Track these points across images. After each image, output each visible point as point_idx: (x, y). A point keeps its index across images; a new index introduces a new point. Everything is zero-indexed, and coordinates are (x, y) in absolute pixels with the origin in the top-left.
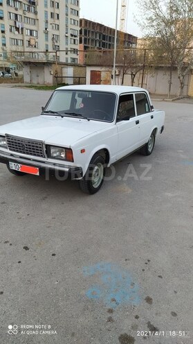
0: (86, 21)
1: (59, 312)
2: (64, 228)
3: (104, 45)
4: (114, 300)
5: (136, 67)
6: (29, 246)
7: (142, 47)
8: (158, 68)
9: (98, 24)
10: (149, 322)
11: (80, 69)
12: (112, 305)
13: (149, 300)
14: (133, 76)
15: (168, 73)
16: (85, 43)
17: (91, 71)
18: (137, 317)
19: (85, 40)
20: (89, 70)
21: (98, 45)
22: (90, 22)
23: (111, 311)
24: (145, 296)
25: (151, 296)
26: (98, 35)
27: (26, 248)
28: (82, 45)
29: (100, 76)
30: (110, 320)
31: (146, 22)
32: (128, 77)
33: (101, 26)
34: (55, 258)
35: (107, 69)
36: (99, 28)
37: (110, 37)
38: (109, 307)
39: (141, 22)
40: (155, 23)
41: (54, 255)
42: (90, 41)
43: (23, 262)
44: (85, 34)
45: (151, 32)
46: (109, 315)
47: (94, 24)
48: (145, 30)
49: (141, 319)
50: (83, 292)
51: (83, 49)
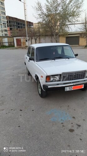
0: (9, 17)
1: (44, 128)
2: (32, 101)
3: (19, 27)
4: (62, 120)
5: (36, 36)
6: (22, 109)
7: (38, 27)
8: (46, 36)
9: (15, 18)
10: (77, 124)
11: (10, 38)
12: (62, 122)
13: (74, 118)
14: (36, 40)
15: (50, 37)
16: (10, 27)
17: (16, 39)
18: (72, 123)
19: (10, 25)
20: (15, 39)
21: (16, 27)
22: (11, 17)
23: (62, 123)
24: (72, 117)
25: (74, 116)
26: (15, 23)
27: (21, 110)
28: (9, 28)
29: (20, 41)
30: (63, 126)
31: (38, 16)
32: (33, 40)
33: (16, 19)
34: (34, 111)
35: (24, 37)
36: (15, 20)
37: (21, 23)
38: (61, 122)
39: (36, 16)
40: (41, 16)
41: (33, 110)
42: (12, 25)
43: (22, 115)
44: (10, 23)
45: (40, 20)
46: (62, 125)
47: (13, 18)
48: (38, 19)
49: (73, 123)
50: (50, 120)
51: (9, 30)
